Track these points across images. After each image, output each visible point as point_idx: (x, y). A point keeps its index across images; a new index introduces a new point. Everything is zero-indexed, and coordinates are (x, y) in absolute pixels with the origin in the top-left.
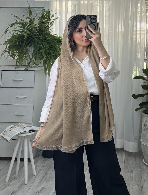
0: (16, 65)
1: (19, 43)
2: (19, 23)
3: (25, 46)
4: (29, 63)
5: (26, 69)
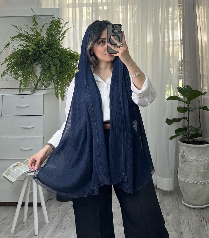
0: (20, 88)
1: (23, 61)
2: (22, 36)
3: (31, 64)
4: (36, 85)
5: (33, 93)
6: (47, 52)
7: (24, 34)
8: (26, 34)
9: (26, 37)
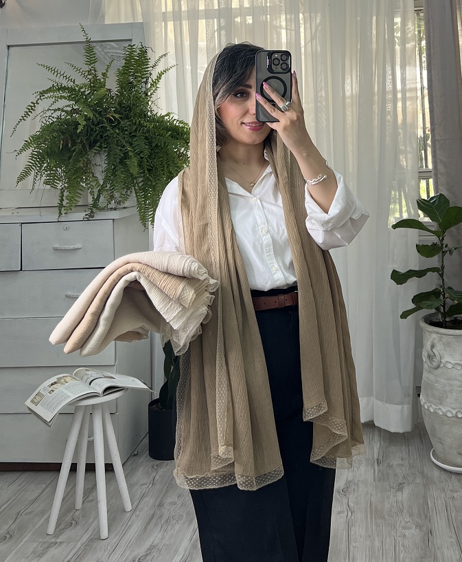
0: (61, 206)
1: (65, 146)
2: (62, 88)
3: (83, 153)
4: (96, 200)
5: (90, 217)
6: (119, 123)
7: (65, 83)
8: (70, 84)
9: (71, 90)
